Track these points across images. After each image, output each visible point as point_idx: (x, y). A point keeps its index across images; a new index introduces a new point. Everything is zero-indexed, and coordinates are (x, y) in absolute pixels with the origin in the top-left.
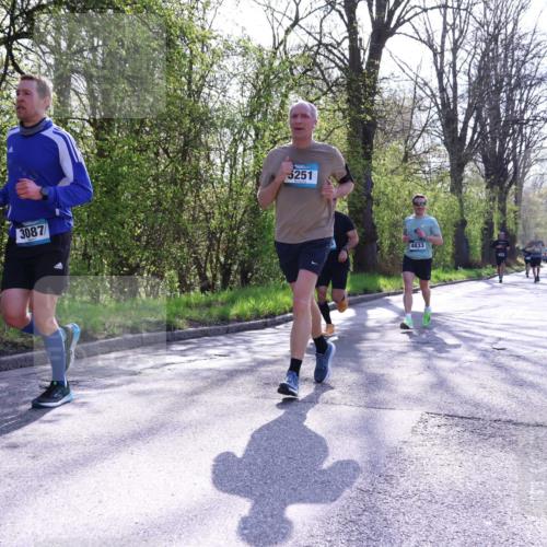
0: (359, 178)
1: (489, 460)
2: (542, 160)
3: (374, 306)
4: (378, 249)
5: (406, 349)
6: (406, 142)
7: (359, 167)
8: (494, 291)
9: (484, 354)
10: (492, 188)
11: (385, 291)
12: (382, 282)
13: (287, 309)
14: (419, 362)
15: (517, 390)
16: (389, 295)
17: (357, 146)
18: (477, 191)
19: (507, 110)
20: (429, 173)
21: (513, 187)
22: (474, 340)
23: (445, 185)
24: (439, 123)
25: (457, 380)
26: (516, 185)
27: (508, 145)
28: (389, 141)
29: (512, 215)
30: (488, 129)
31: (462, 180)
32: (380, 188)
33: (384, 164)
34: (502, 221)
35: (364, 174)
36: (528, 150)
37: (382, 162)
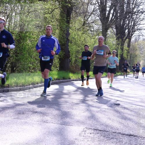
0: (64, 31)
2: (140, 29)
3: (67, 85)
4: (70, 61)
5: (79, 102)
6: (84, 18)
7: (64, 26)
8: (117, 82)
9: (111, 106)
10: (118, 39)
11: (72, 79)
12: (71, 75)
14: (84, 107)
15: (123, 121)
16: (73, 80)
17: (64, 17)
18: (112, 40)
19: (127, 7)
20: (93, 31)
21: (127, 40)
24: (98, 11)
25: (99, 115)
26: (128, 39)
27: (126, 22)
28: (77, 16)
29: (126, 51)
30: (119, 15)
31: (106, 35)
32: (72, 36)
33: (75, 26)
34: (121, 54)
35: (66, 30)
36: (134, 25)
37: (74, 25)
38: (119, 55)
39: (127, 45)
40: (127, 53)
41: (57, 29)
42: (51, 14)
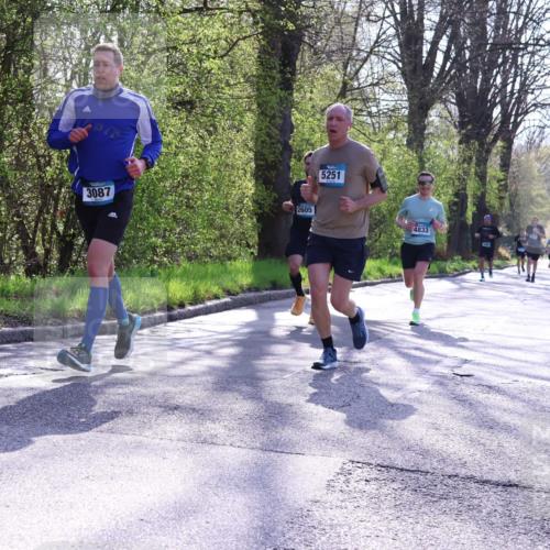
0: (273, 117)
1: (437, 531)
2: (543, 106)
6: (345, 67)
7: (274, 100)
8: (463, 293)
9: (441, 381)
10: (468, 142)
13: (156, 306)
15: (485, 433)
17: (272, 68)
18: (445, 146)
19: (496, 28)
20: (378, 114)
21: (499, 143)
22: (429, 362)
23: (400, 135)
24: (395, 43)
26: (503, 140)
27: (495, 80)
28: (320, 64)
29: (495, 185)
30: (468, 55)
31: (424, 129)
32: (304, 134)
33: (311, 99)
34: (479, 193)
35: (281, 112)
36: (524, 90)
37: (308, 95)
38: (469, 200)
39: (499, 162)
40: (499, 191)
41: (249, 110)
42: (225, 58)
